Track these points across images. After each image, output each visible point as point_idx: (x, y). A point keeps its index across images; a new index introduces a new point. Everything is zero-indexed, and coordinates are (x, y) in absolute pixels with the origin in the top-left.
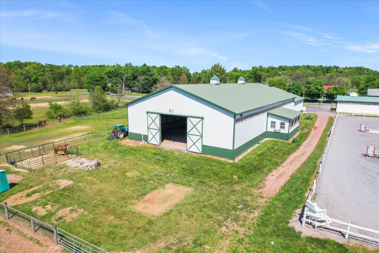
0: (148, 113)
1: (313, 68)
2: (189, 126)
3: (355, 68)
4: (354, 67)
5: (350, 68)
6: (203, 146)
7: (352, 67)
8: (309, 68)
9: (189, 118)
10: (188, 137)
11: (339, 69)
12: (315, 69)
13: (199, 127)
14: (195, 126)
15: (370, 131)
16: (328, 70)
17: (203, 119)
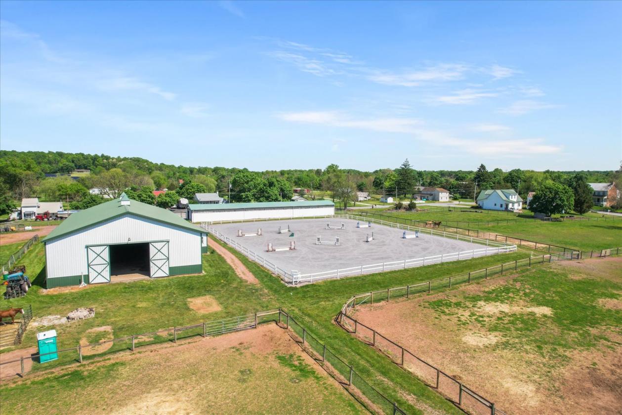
0: (87, 247)
1: (70, 157)
2: (152, 251)
3: (131, 159)
4: (130, 157)
5: (125, 159)
6: (170, 269)
7: (127, 157)
8: (62, 158)
9: (152, 243)
10: (151, 264)
11: (111, 160)
12: (74, 159)
13: (165, 250)
14: (159, 251)
15: (246, 235)
16: (94, 161)
17: (168, 242)
